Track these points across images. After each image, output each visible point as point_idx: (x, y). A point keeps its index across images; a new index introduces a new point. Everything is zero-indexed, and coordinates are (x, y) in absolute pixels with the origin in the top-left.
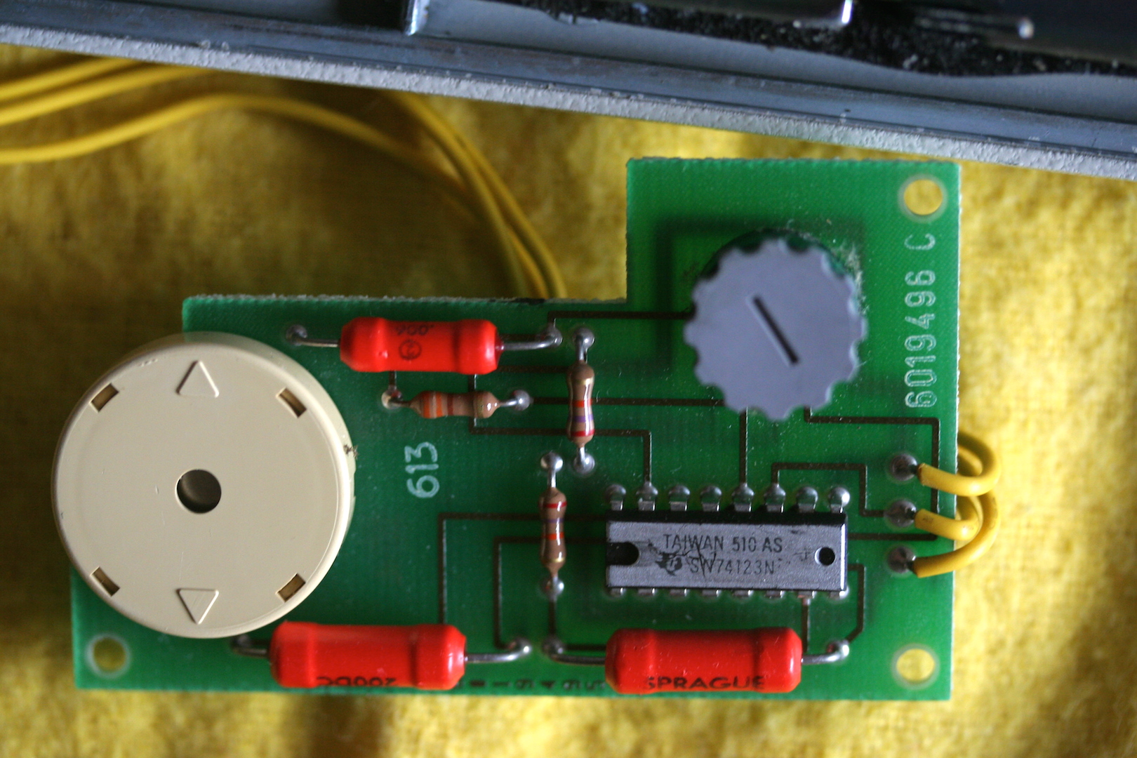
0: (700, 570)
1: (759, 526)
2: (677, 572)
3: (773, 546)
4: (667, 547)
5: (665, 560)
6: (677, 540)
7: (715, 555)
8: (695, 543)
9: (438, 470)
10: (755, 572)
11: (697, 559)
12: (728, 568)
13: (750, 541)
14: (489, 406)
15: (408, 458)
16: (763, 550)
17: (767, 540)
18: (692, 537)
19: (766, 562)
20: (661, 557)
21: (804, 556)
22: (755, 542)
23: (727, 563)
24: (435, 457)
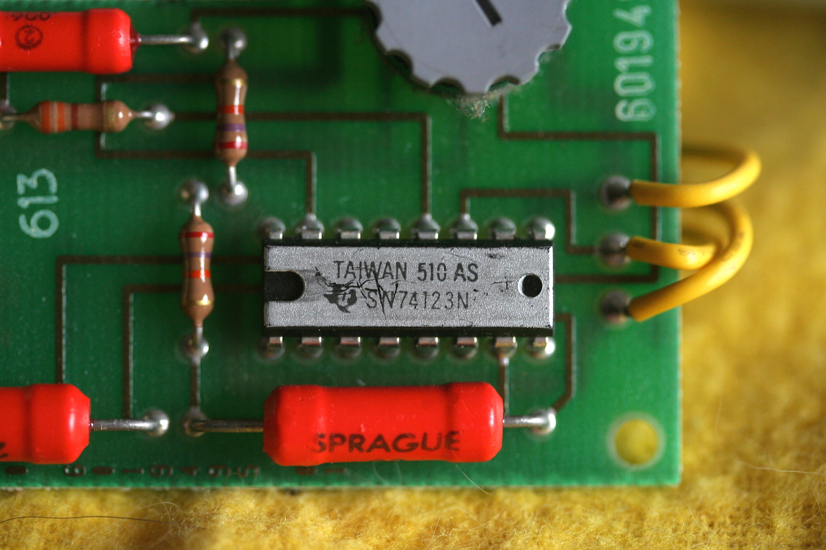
0: (379, 305)
1: (450, 249)
2: (350, 308)
3: (467, 273)
4: (339, 277)
5: (335, 294)
6: (350, 267)
7: (397, 286)
8: (372, 271)
9: (57, 204)
10: (446, 307)
11: (375, 291)
12: (413, 302)
13: (438, 269)
14: (121, 115)
15: (21, 189)
16: (455, 280)
17: (460, 266)
18: (369, 263)
19: (459, 294)
20: (331, 289)
21: (504, 285)
22: (445, 270)
23: (411, 295)
24: (54, 186)
